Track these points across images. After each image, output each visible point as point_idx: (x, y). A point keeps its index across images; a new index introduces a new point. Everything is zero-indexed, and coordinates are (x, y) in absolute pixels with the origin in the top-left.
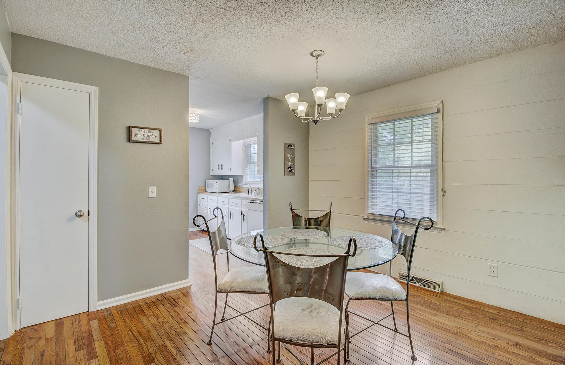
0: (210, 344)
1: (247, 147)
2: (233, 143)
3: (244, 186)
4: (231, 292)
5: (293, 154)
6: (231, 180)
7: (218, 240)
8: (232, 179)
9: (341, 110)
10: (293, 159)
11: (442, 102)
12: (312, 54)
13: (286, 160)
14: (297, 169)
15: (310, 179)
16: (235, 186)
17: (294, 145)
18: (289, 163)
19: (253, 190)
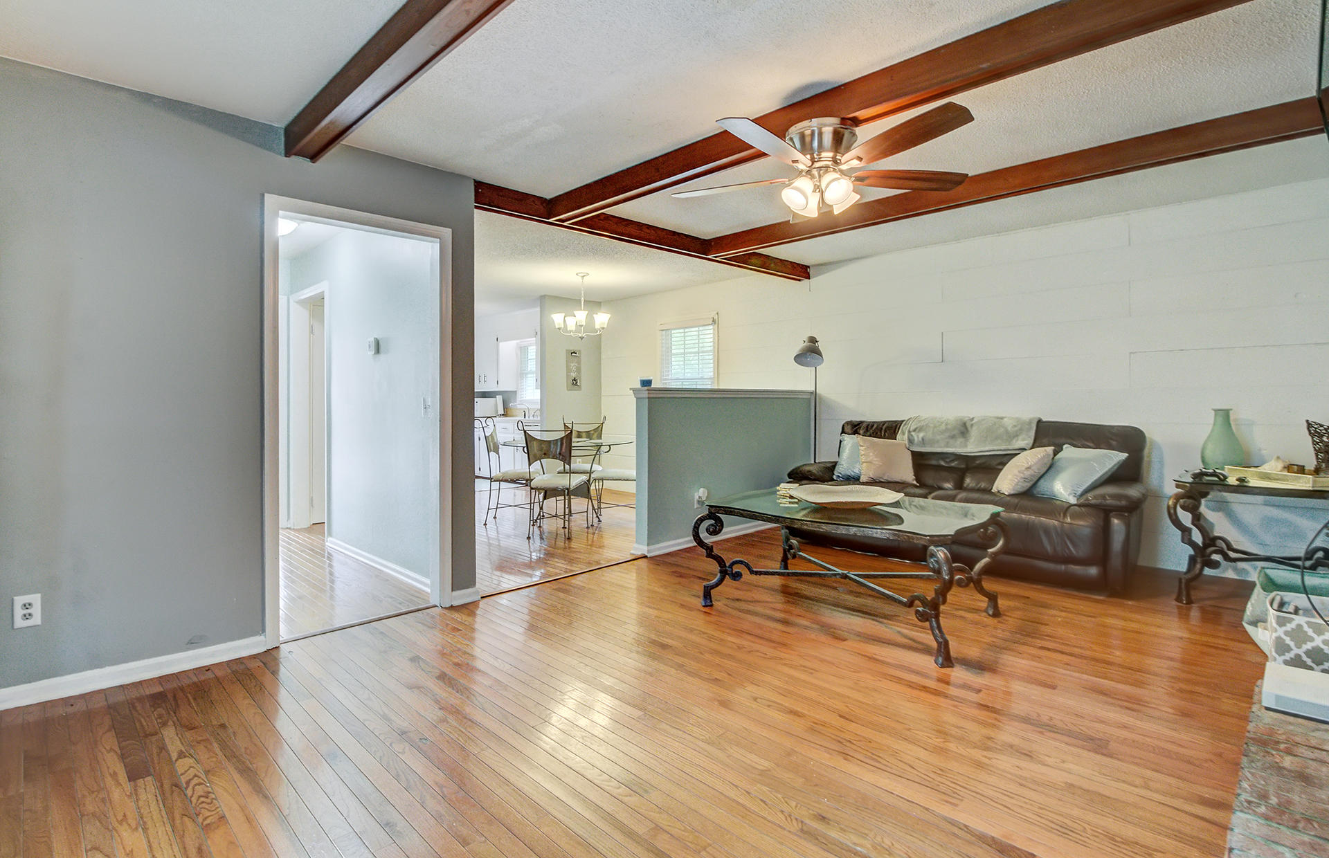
0: (485, 524)
1: (523, 350)
2: (502, 345)
3: (519, 407)
4: (502, 481)
5: (579, 363)
6: (499, 398)
7: (491, 444)
8: (501, 396)
9: (603, 328)
10: (579, 370)
11: (717, 314)
12: (577, 274)
13: (569, 370)
14: (583, 382)
15: (602, 394)
16: (505, 407)
17: (580, 351)
18: (573, 375)
19: (532, 413)
